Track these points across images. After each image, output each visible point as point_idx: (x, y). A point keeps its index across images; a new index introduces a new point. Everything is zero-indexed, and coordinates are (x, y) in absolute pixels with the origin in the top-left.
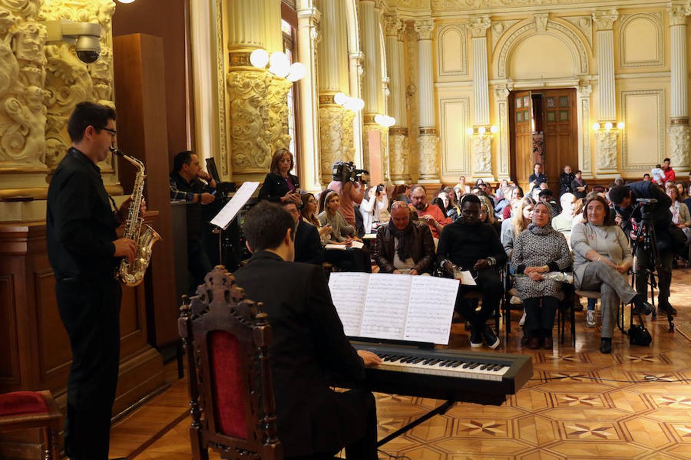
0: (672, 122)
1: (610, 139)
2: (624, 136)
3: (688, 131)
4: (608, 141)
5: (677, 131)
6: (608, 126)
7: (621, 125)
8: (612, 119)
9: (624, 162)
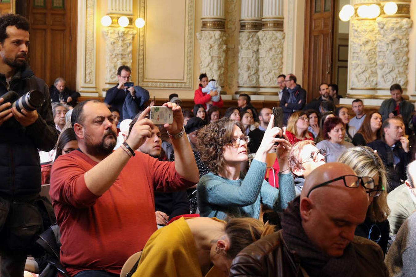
0: (204, 25)
1: (123, 41)
2: (142, 39)
3: (224, 38)
4: (120, 43)
5: (211, 38)
6: (124, 21)
7: (140, 23)
8: (128, 12)
9: (141, 75)
